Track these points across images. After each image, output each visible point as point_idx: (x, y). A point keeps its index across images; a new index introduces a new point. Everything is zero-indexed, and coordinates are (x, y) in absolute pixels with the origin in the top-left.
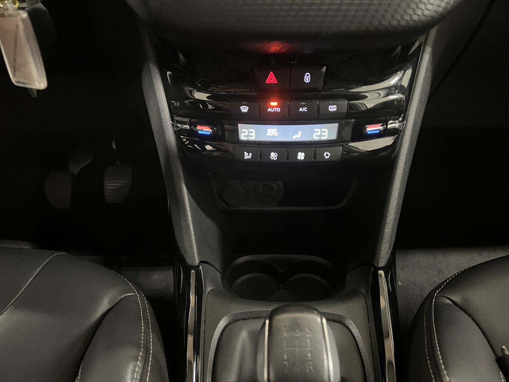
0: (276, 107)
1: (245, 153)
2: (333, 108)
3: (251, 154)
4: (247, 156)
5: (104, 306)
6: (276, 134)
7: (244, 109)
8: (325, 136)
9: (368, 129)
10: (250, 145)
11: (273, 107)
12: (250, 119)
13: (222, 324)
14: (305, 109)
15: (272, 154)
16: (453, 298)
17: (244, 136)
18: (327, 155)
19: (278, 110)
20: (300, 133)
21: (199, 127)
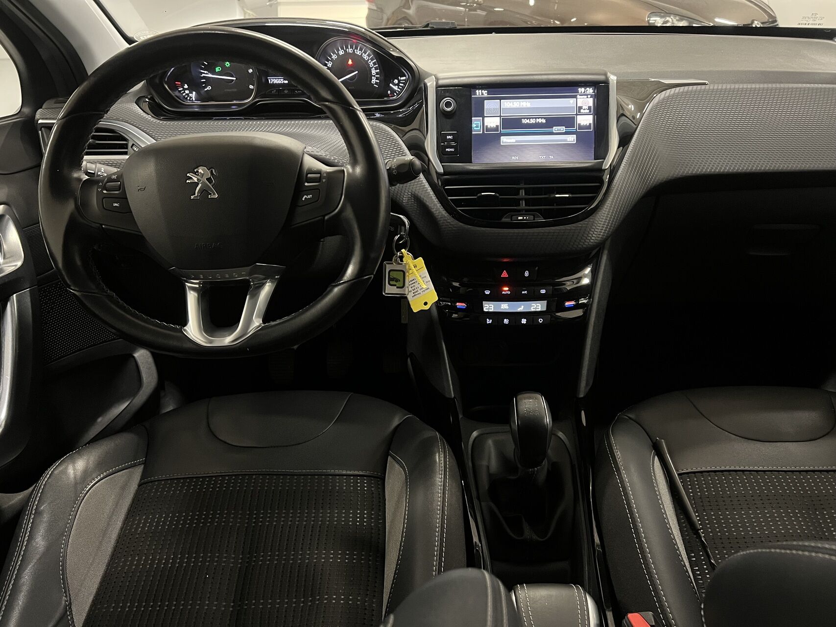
0: (508, 291)
1: (487, 319)
2: (543, 291)
3: (491, 320)
4: (489, 321)
5: (396, 422)
6: (507, 307)
7: (487, 292)
8: (539, 308)
9: (566, 304)
10: (490, 315)
11: (505, 291)
12: (490, 299)
13: (475, 434)
14: (526, 292)
15: (505, 320)
16: (629, 415)
17: (486, 309)
18: (541, 321)
19: (509, 293)
20: (523, 307)
21: (457, 304)
